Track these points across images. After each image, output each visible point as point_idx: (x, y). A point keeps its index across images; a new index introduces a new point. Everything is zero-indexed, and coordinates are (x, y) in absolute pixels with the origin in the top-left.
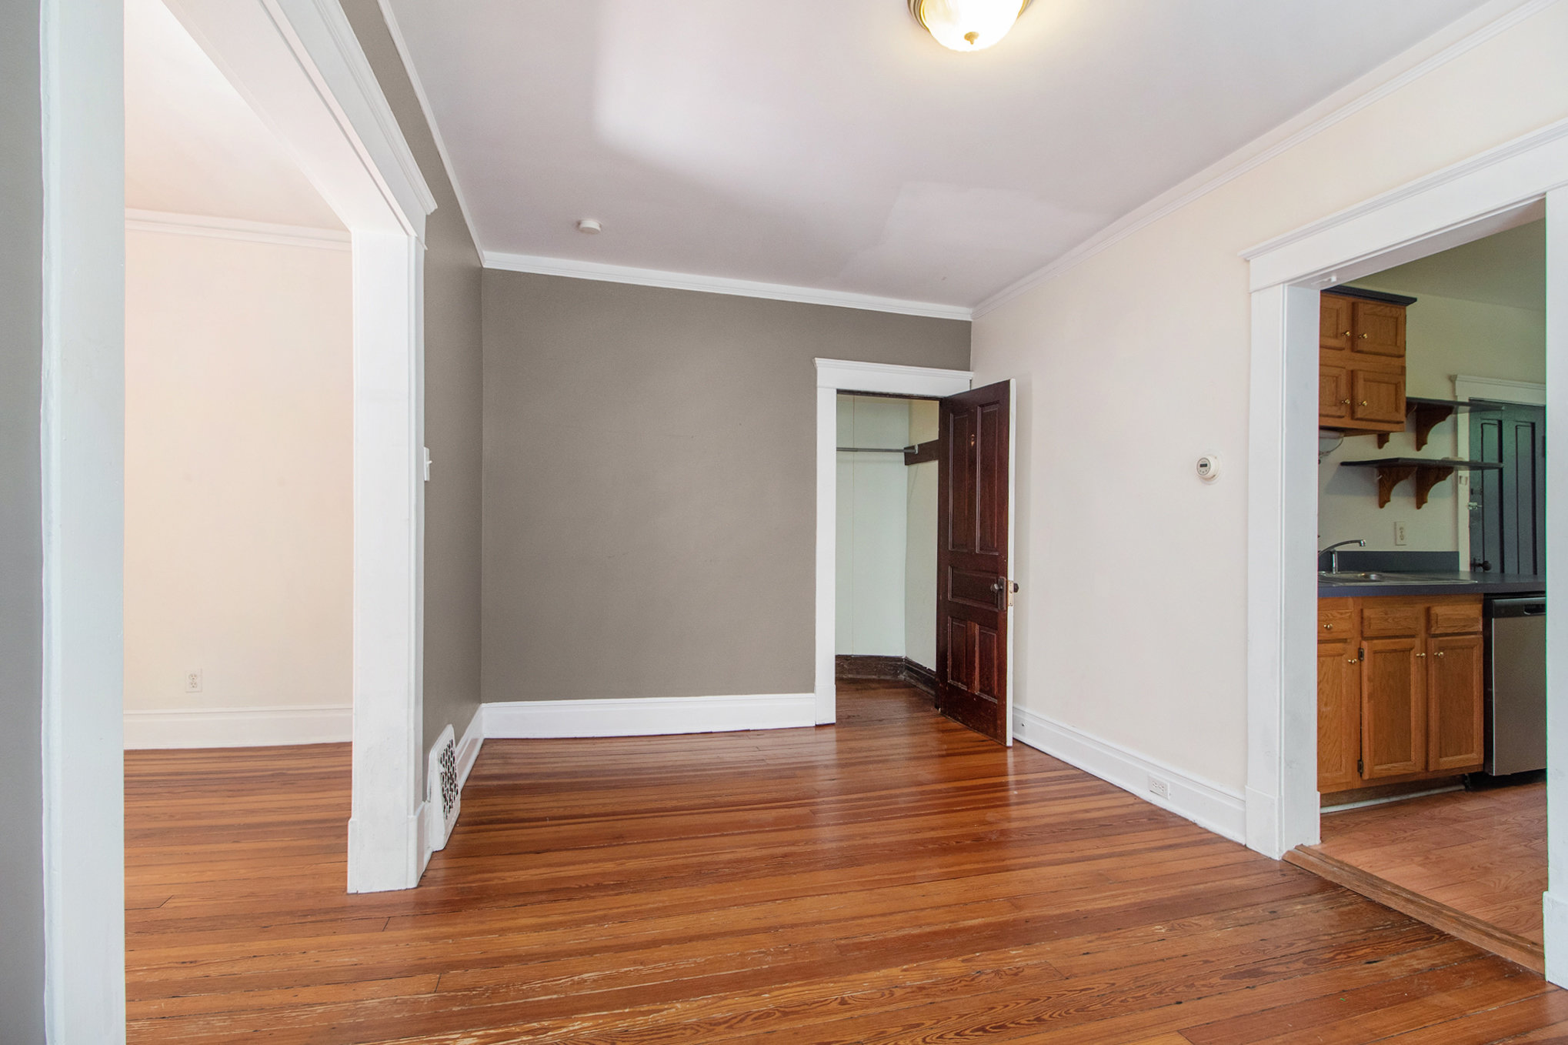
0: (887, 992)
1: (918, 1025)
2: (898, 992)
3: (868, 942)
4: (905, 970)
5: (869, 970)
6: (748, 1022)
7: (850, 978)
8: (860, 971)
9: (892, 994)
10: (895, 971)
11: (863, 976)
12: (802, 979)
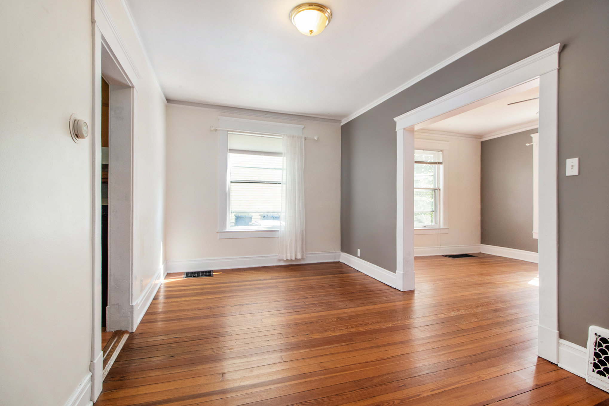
0: (336, 329)
1: (327, 323)
2: (333, 330)
3: (343, 343)
4: (330, 335)
5: (341, 335)
6: (370, 323)
7: (347, 333)
8: (343, 334)
9: (334, 329)
10: (333, 334)
11: (343, 333)
12: (361, 332)
